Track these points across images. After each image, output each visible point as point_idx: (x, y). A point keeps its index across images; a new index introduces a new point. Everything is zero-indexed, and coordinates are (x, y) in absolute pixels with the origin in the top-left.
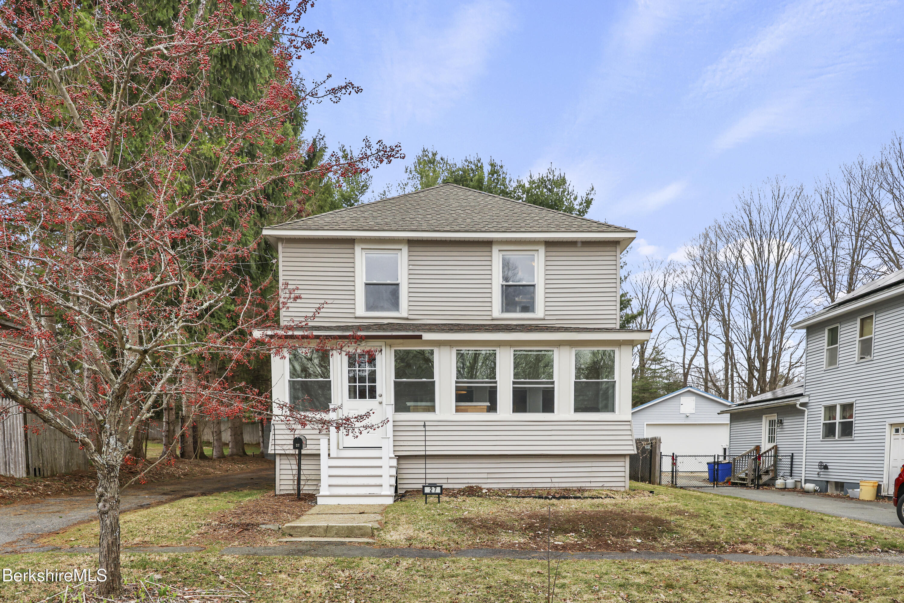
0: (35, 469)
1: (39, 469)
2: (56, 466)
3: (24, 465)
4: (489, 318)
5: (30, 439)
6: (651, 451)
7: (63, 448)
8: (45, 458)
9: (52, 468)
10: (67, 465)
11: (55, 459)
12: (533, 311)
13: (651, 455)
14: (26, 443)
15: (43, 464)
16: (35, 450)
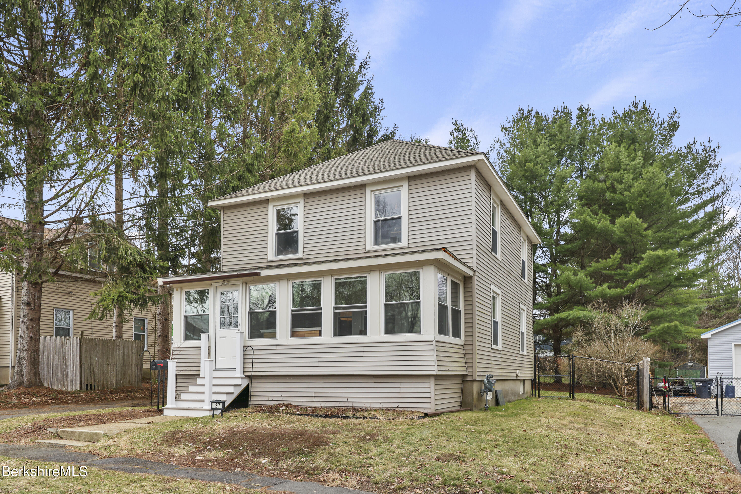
0: (87, 385)
1: (91, 385)
2: (107, 383)
3: (79, 383)
4: (363, 251)
5: (84, 364)
6: (638, 373)
7: (115, 370)
8: (96, 378)
9: (103, 384)
10: (118, 382)
11: (107, 378)
12: (400, 241)
13: (638, 377)
14: (80, 367)
15: (94, 381)
16: (88, 371)
